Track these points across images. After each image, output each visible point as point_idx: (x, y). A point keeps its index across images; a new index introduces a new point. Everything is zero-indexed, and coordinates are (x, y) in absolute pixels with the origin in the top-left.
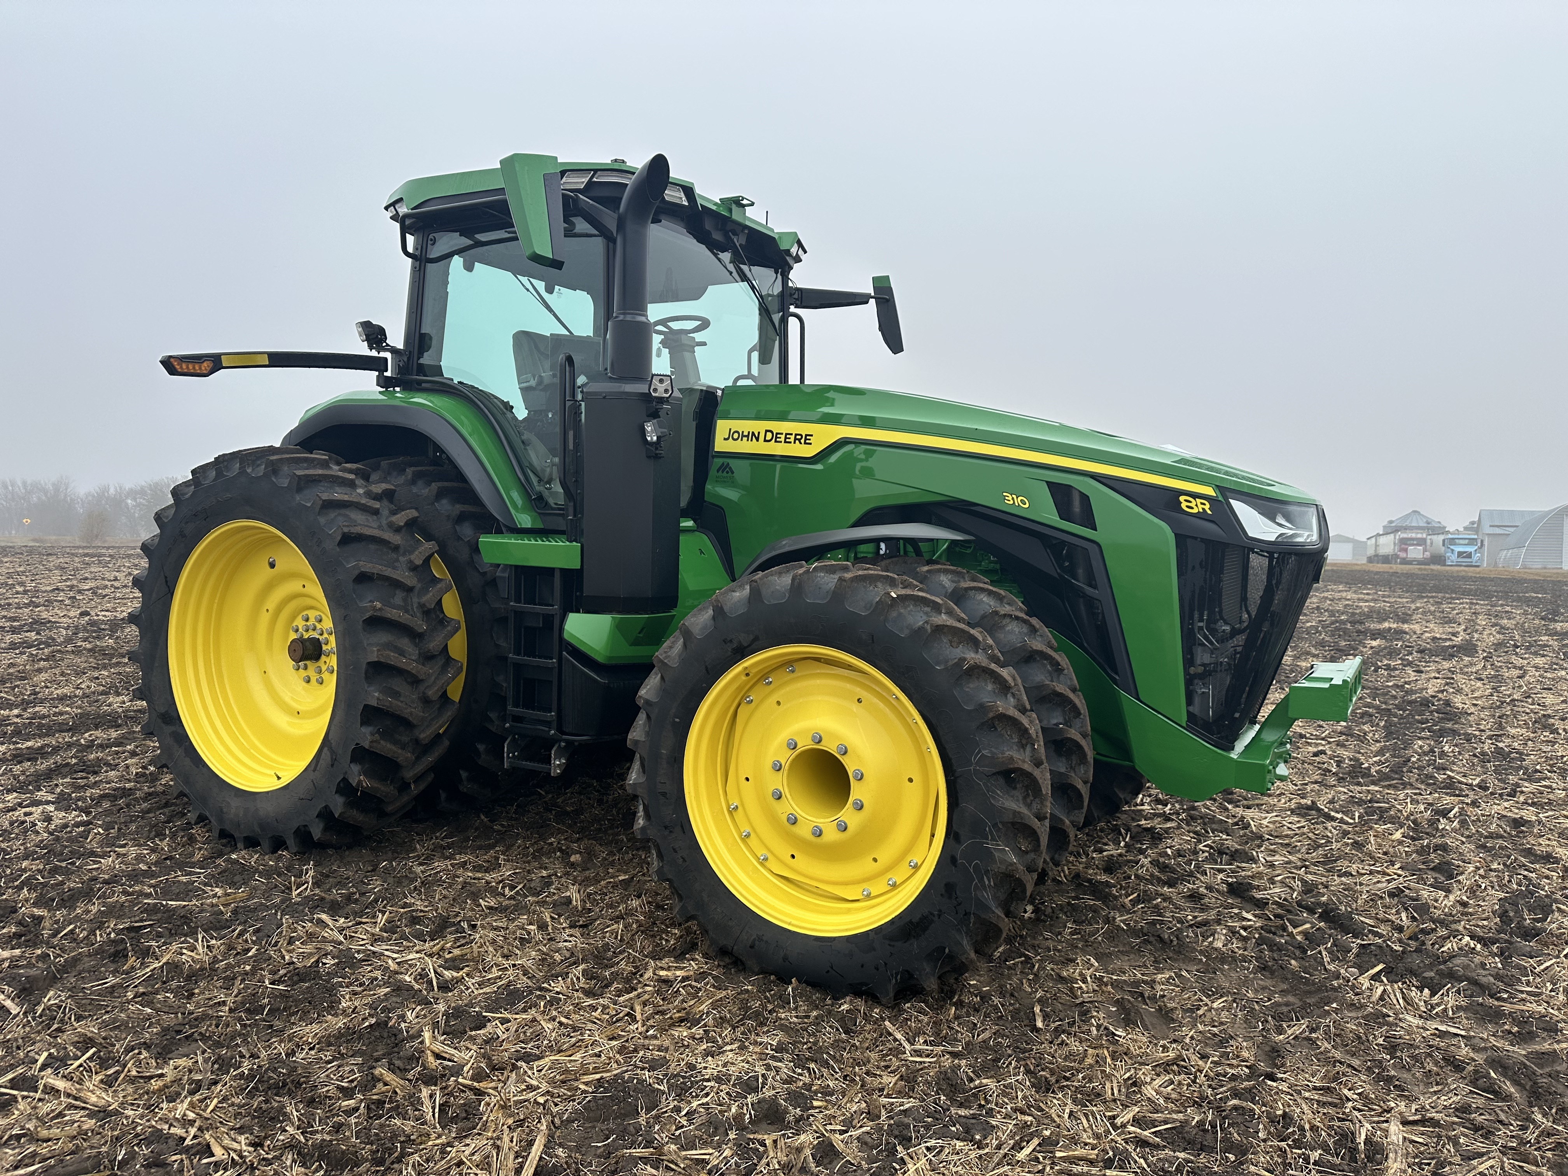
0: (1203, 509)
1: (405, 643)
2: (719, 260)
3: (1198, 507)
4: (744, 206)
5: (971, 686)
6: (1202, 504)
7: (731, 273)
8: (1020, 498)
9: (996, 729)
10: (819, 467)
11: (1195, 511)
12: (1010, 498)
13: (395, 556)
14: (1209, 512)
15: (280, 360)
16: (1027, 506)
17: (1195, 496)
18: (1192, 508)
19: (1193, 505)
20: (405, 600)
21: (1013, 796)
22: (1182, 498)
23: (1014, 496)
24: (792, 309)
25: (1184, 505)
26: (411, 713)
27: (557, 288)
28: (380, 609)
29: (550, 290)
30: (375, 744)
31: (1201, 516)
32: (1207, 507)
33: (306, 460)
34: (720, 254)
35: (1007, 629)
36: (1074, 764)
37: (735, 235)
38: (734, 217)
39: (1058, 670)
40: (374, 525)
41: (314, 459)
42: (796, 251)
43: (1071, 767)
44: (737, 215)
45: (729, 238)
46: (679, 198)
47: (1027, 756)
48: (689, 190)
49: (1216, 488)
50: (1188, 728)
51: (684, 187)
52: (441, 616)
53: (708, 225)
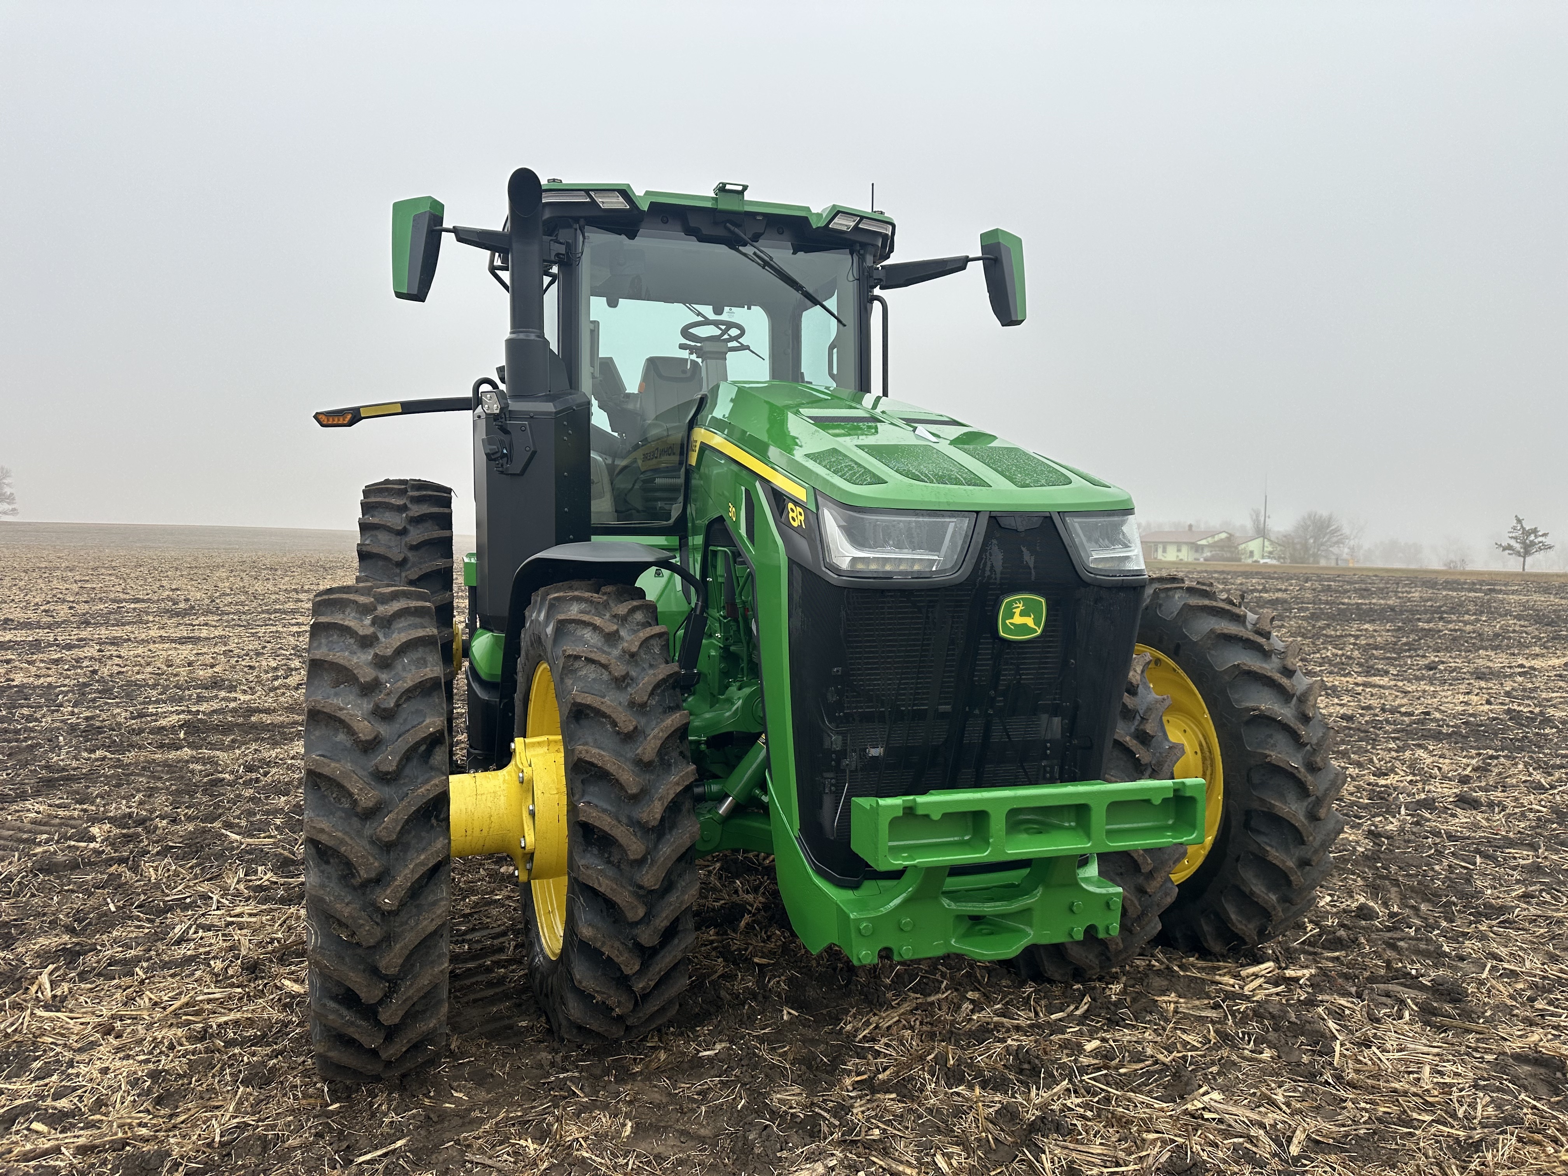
0: (801, 522)
3: (798, 518)
4: (740, 192)
6: (801, 514)
8: (734, 510)
9: (319, 788)
11: (796, 525)
12: (731, 510)
14: (804, 526)
15: (410, 408)
16: (735, 519)
17: (796, 502)
18: (794, 520)
19: (795, 515)
22: (789, 506)
24: (875, 292)
25: (791, 516)
31: (799, 530)
32: (802, 518)
33: (387, 489)
34: (741, 248)
35: (580, 673)
36: (615, 859)
37: (738, 226)
38: (722, 206)
39: (618, 733)
40: (393, 544)
41: (392, 489)
42: (852, 224)
43: (609, 862)
44: (726, 204)
45: (729, 230)
46: (617, 203)
47: (369, 829)
48: (624, 193)
49: (811, 491)
50: (799, 840)
51: (619, 191)
53: (693, 222)
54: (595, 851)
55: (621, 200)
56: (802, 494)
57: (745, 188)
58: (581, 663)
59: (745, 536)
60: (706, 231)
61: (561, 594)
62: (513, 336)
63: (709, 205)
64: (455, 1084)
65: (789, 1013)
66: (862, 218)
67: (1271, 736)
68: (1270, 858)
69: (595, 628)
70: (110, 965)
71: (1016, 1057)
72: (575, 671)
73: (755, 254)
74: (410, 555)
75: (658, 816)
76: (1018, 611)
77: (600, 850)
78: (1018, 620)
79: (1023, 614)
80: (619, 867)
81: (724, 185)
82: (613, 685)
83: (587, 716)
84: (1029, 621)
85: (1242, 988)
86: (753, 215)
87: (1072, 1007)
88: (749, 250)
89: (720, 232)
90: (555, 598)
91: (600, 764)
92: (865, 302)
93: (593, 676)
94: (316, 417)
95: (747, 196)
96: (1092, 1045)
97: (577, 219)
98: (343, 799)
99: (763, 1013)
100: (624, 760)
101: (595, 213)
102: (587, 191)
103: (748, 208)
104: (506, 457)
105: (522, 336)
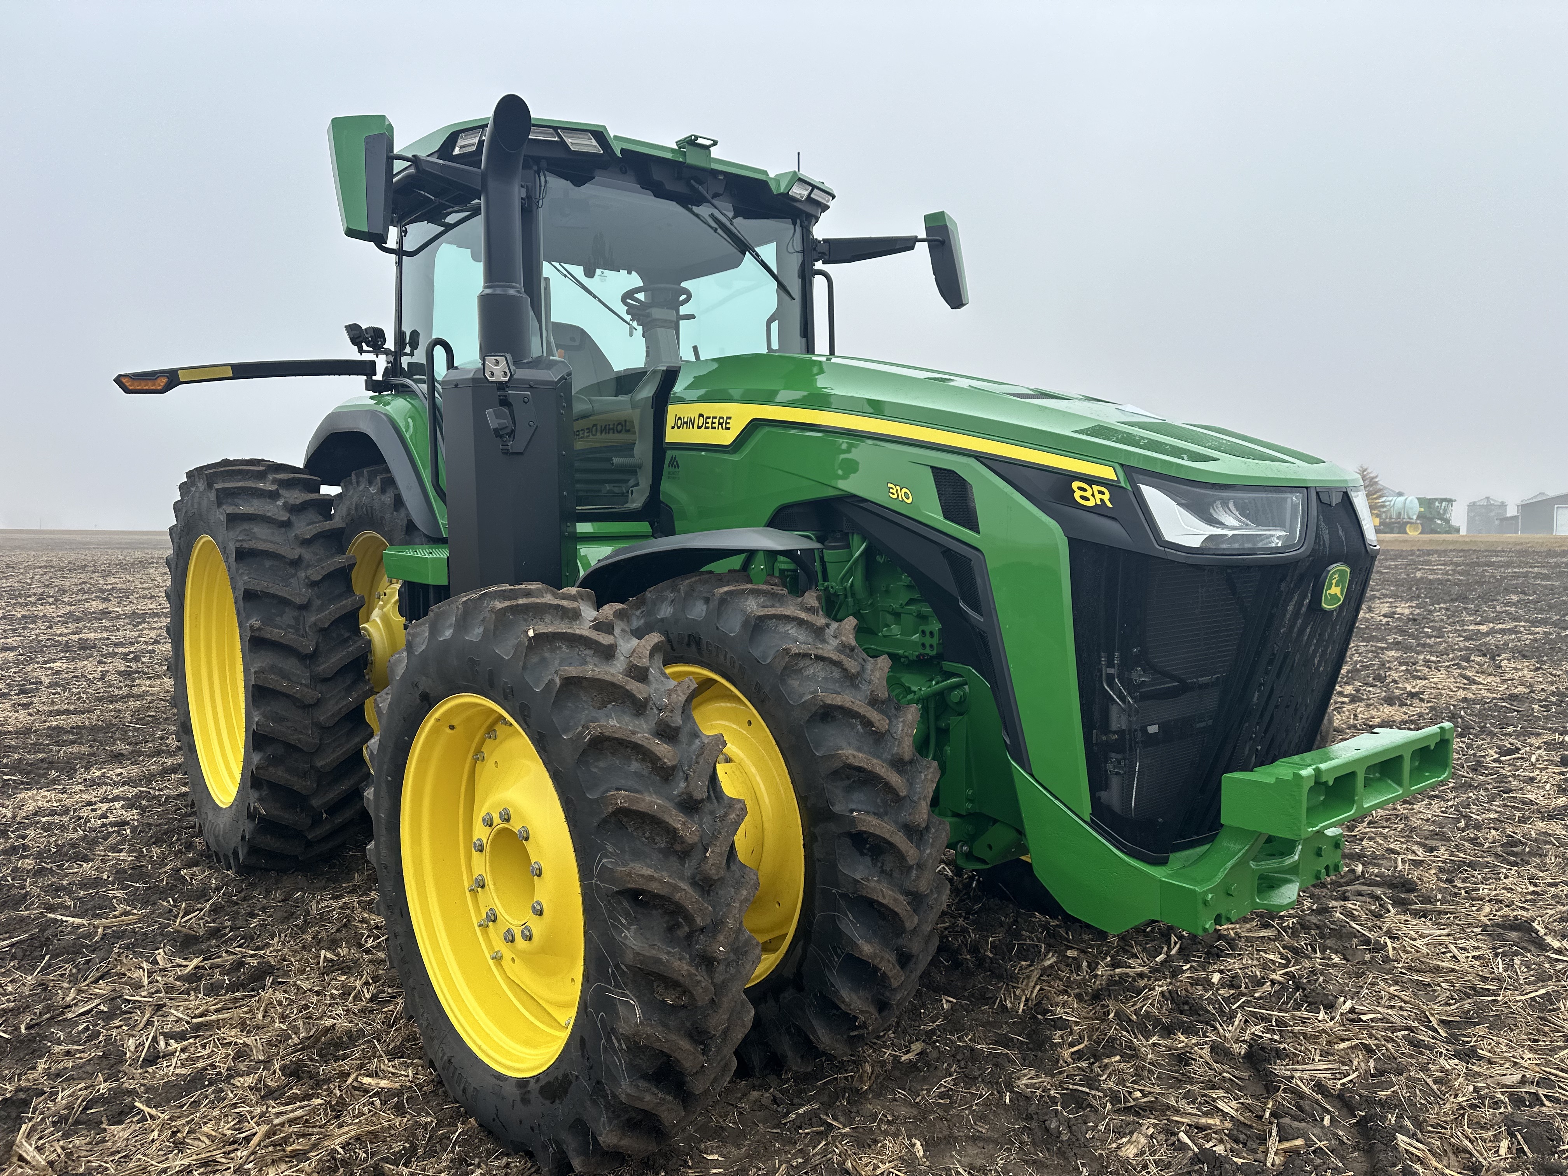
0: (1102, 500)
1: (293, 663)
2: (697, 215)
3: (1095, 497)
4: (707, 148)
5: (601, 764)
6: (1100, 492)
7: (716, 231)
8: (904, 490)
9: (626, 829)
10: (735, 457)
11: (1091, 503)
12: (894, 491)
13: (293, 572)
14: (1109, 505)
15: (246, 371)
16: (909, 501)
17: (1091, 480)
18: (1087, 499)
19: (1088, 494)
20: (296, 619)
21: (644, 928)
22: (1075, 485)
23: (898, 488)
24: (819, 265)
25: (1077, 495)
26: (300, 740)
27: (598, 271)
28: (259, 629)
29: (590, 274)
30: (262, 771)
31: (1099, 510)
32: (1106, 497)
33: (240, 472)
34: (695, 209)
35: (807, 674)
36: (887, 868)
37: (700, 183)
38: (690, 161)
39: (873, 733)
40: (278, 538)
41: (249, 471)
42: (806, 193)
43: (883, 871)
44: (693, 159)
45: (692, 188)
46: (590, 145)
47: (689, 868)
48: (599, 135)
49: (1119, 469)
50: (1093, 824)
51: (593, 132)
52: (347, 635)
53: (657, 175)
54: (869, 862)
55: (594, 142)
56: (1107, 472)
57: (715, 143)
58: (808, 662)
59: (942, 518)
60: (669, 186)
61: (731, 588)
62: (488, 291)
63: (669, 156)
64: (704, 1146)
65: (947, 1001)
66: (814, 187)
69: (801, 622)
70: (86, 1108)
71: (1173, 1001)
72: (800, 671)
73: (712, 216)
74: (302, 550)
75: (925, 817)
77: (872, 860)
78: (1333, 590)
79: (1336, 584)
80: (891, 875)
81: (696, 138)
82: (848, 684)
83: (834, 718)
84: (1339, 590)
86: (715, 173)
88: (704, 210)
89: (680, 188)
90: (726, 593)
91: (870, 768)
92: (806, 275)
93: (822, 674)
94: (118, 380)
95: (715, 152)
96: (1216, 978)
97: (537, 160)
98: (658, 839)
99: (924, 1006)
100: (884, 761)
101: (560, 154)
102: (555, 129)
103: (714, 166)
104: (512, 433)
105: (498, 291)
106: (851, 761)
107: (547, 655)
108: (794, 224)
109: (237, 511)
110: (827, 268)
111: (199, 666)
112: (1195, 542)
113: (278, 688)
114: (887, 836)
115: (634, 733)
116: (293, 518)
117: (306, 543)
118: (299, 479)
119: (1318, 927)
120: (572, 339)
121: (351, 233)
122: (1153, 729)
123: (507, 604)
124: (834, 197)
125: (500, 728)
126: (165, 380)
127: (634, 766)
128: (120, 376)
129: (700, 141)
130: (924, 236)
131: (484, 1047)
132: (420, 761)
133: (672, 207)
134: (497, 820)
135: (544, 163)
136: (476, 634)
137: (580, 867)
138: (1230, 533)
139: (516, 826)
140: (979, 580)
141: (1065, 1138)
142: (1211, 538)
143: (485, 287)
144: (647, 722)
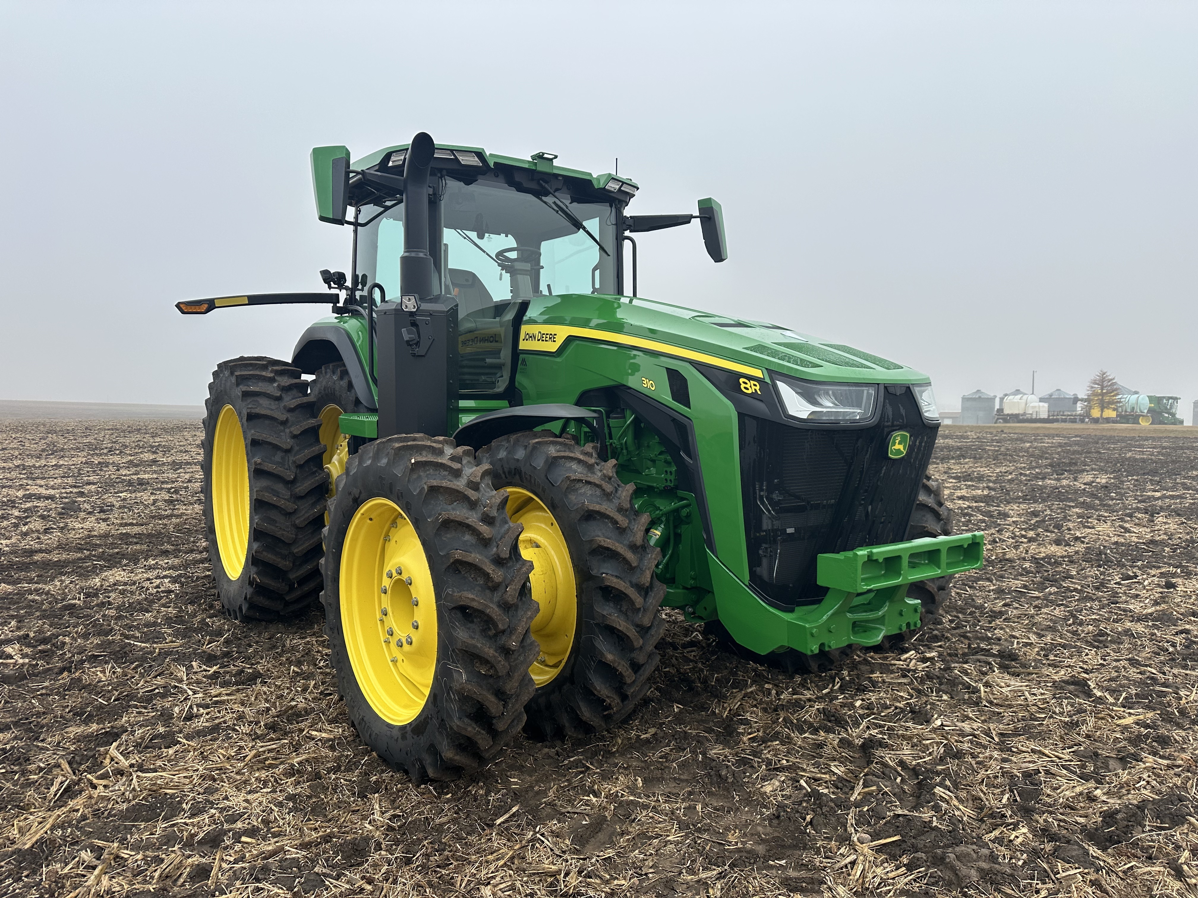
0: (755, 390)
1: (280, 487)
2: (545, 203)
3: (752, 388)
4: (551, 160)
5: (448, 536)
6: (755, 385)
7: (557, 212)
8: (651, 383)
9: (460, 572)
10: (558, 360)
11: (749, 392)
12: (645, 382)
13: (282, 428)
14: (759, 392)
15: (255, 300)
16: (653, 389)
17: (750, 378)
18: (748, 389)
19: (748, 386)
20: (282, 458)
21: (469, 629)
22: (742, 380)
23: (649, 381)
24: (627, 233)
25: (742, 387)
26: (283, 535)
27: (487, 235)
28: (260, 464)
29: (481, 236)
30: (258, 554)
31: (753, 395)
32: (758, 388)
33: (251, 365)
34: (543, 198)
35: (580, 491)
36: (624, 609)
37: (547, 182)
38: (540, 168)
39: (618, 528)
40: (273, 407)
41: (256, 364)
42: (618, 187)
43: (621, 611)
44: (542, 167)
45: (541, 185)
46: (474, 161)
47: (497, 597)
48: (480, 154)
49: (765, 371)
50: (750, 586)
51: (476, 153)
52: (315, 469)
53: (518, 178)
54: (612, 605)
55: (476, 159)
56: (757, 373)
57: (556, 157)
58: (581, 485)
59: (671, 400)
60: (527, 184)
61: (540, 440)
62: (407, 254)
63: (526, 166)
64: (509, 774)
65: (677, 707)
66: (623, 183)
67: (924, 516)
68: (927, 587)
69: (580, 461)
71: (825, 714)
72: (575, 490)
73: (555, 203)
74: (289, 415)
75: (649, 580)
76: (897, 441)
77: (614, 604)
78: (897, 447)
79: (900, 443)
80: (626, 614)
81: (543, 154)
82: (605, 498)
83: (595, 519)
84: (901, 447)
85: (908, 666)
86: (556, 176)
87: (831, 686)
88: (550, 199)
89: (533, 186)
90: (537, 443)
91: (614, 548)
92: (620, 240)
93: (589, 492)
94: (178, 306)
95: (556, 163)
96: (858, 703)
97: (440, 170)
98: (479, 579)
99: (662, 709)
100: (624, 545)
101: (455, 167)
102: (452, 151)
103: (556, 171)
104: (417, 344)
105: (413, 254)
106: (602, 543)
107: (422, 474)
108: (611, 206)
109: (248, 389)
110: (633, 235)
111: (221, 489)
112: (804, 415)
113: (270, 501)
114: (623, 589)
115: (467, 518)
116: (283, 395)
117: (291, 410)
118: (288, 370)
119: (938, 678)
120: (467, 280)
121: (322, 219)
122: (790, 531)
123: (401, 444)
124: (638, 189)
125: (399, 521)
126: (206, 306)
127: (467, 537)
128: (179, 303)
129: (545, 156)
130: (698, 214)
131: (383, 710)
132: (352, 540)
133: (530, 197)
134: (395, 574)
135: (444, 172)
136: (384, 461)
137: (436, 594)
138: (825, 410)
139: (404, 577)
140: (690, 438)
141: (730, 780)
142: (813, 413)
143: (405, 252)
144: (476, 514)
